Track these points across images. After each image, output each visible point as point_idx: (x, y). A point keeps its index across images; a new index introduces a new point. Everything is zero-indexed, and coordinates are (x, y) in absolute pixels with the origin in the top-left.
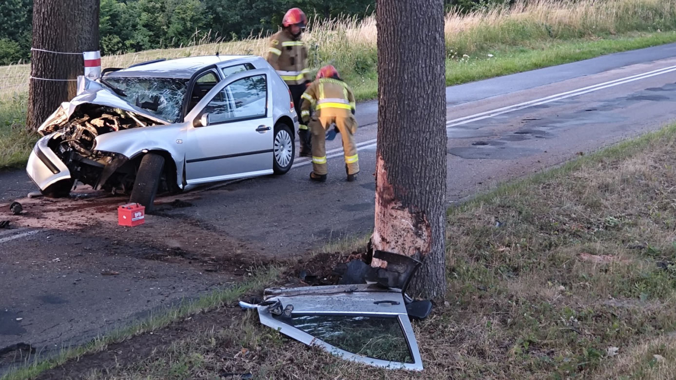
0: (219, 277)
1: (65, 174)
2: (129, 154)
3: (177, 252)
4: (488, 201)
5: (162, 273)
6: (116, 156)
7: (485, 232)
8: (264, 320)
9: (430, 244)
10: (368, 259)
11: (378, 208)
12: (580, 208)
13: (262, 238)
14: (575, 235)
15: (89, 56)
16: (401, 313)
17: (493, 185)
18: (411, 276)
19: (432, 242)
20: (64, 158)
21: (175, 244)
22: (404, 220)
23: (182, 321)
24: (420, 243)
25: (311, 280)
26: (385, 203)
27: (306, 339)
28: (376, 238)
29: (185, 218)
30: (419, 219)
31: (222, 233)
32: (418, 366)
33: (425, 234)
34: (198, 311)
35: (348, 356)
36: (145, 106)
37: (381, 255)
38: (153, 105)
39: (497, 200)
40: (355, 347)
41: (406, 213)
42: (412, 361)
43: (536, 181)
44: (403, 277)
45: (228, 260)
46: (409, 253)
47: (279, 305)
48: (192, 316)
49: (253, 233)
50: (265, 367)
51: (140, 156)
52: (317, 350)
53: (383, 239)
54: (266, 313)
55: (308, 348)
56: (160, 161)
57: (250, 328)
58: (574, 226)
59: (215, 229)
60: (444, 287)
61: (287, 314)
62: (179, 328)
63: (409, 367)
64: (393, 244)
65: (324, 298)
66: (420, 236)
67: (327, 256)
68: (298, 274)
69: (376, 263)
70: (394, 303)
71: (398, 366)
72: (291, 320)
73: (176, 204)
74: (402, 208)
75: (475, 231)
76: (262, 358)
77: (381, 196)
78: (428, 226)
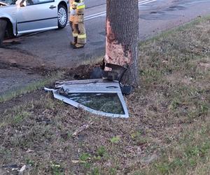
0: (34, 76)
3: (15, 65)
4: (157, 39)
5: (8, 75)
7: (157, 54)
8: (56, 96)
9: (132, 60)
10: (103, 68)
11: (107, 44)
12: (199, 42)
13: (54, 58)
14: (197, 54)
16: (119, 92)
17: (160, 32)
18: (122, 75)
19: (132, 59)
21: (13, 61)
22: (119, 49)
23: (18, 97)
24: (127, 59)
25: (77, 77)
26: (110, 41)
27: (75, 104)
28: (107, 57)
29: (18, 49)
30: (126, 49)
31: (35, 56)
32: (126, 116)
33: (129, 55)
34: (25, 92)
35: (95, 112)
37: (109, 65)
39: (162, 39)
40: (98, 108)
41: (120, 46)
42: (124, 113)
43: (179, 30)
44: (119, 75)
45: (39, 68)
46: (122, 64)
47: (62, 89)
48: (23, 95)
49: (50, 56)
50: (57, 117)
52: (80, 110)
53: (110, 58)
54: (57, 93)
55: (76, 108)
56: (5, 23)
57: (49, 100)
58: (197, 50)
59: (32, 55)
60: (138, 79)
61: (66, 93)
62: (17, 100)
63: (122, 116)
64: (114, 60)
65: (83, 86)
66: (127, 56)
67: (84, 66)
68: (71, 74)
69: (107, 69)
70: (115, 87)
71: (117, 116)
72: (68, 96)
73: (13, 43)
74: (118, 43)
75: (151, 53)
76: (55, 114)
77: (108, 38)
78: (130, 52)
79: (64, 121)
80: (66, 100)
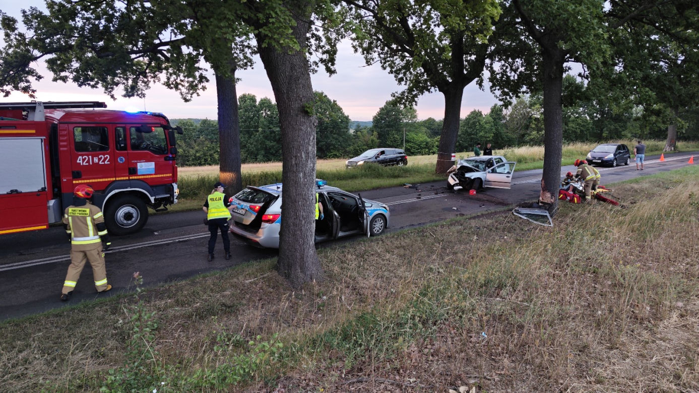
1: (458, 181)
2: (472, 178)
6: (469, 178)
8: (515, 213)
10: (538, 203)
11: (541, 192)
15: (453, 154)
16: (548, 214)
18: (549, 207)
20: (457, 178)
22: (548, 195)
24: (552, 201)
25: (523, 207)
26: (544, 191)
27: (526, 218)
28: (541, 199)
29: (485, 194)
30: (552, 195)
32: (552, 226)
35: (535, 222)
36: (476, 167)
37: (542, 202)
38: (477, 167)
40: (536, 220)
41: (549, 193)
42: (550, 224)
44: (547, 207)
45: (500, 203)
46: (549, 202)
47: (519, 211)
48: (497, 211)
50: (516, 222)
51: (475, 179)
52: (528, 220)
53: (543, 199)
55: (525, 220)
56: (479, 180)
61: (520, 213)
62: (496, 213)
64: (545, 200)
65: (528, 210)
66: (552, 199)
68: (521, 206)
69: (540, 204)
70: (546, 213)
71: (547, 225)
72: (523, 214)
73: (481, 191)
76: (515, 220)
77: (543, 189)
78: (554, 197)
79: (520, 223)
80: (520, 216)
